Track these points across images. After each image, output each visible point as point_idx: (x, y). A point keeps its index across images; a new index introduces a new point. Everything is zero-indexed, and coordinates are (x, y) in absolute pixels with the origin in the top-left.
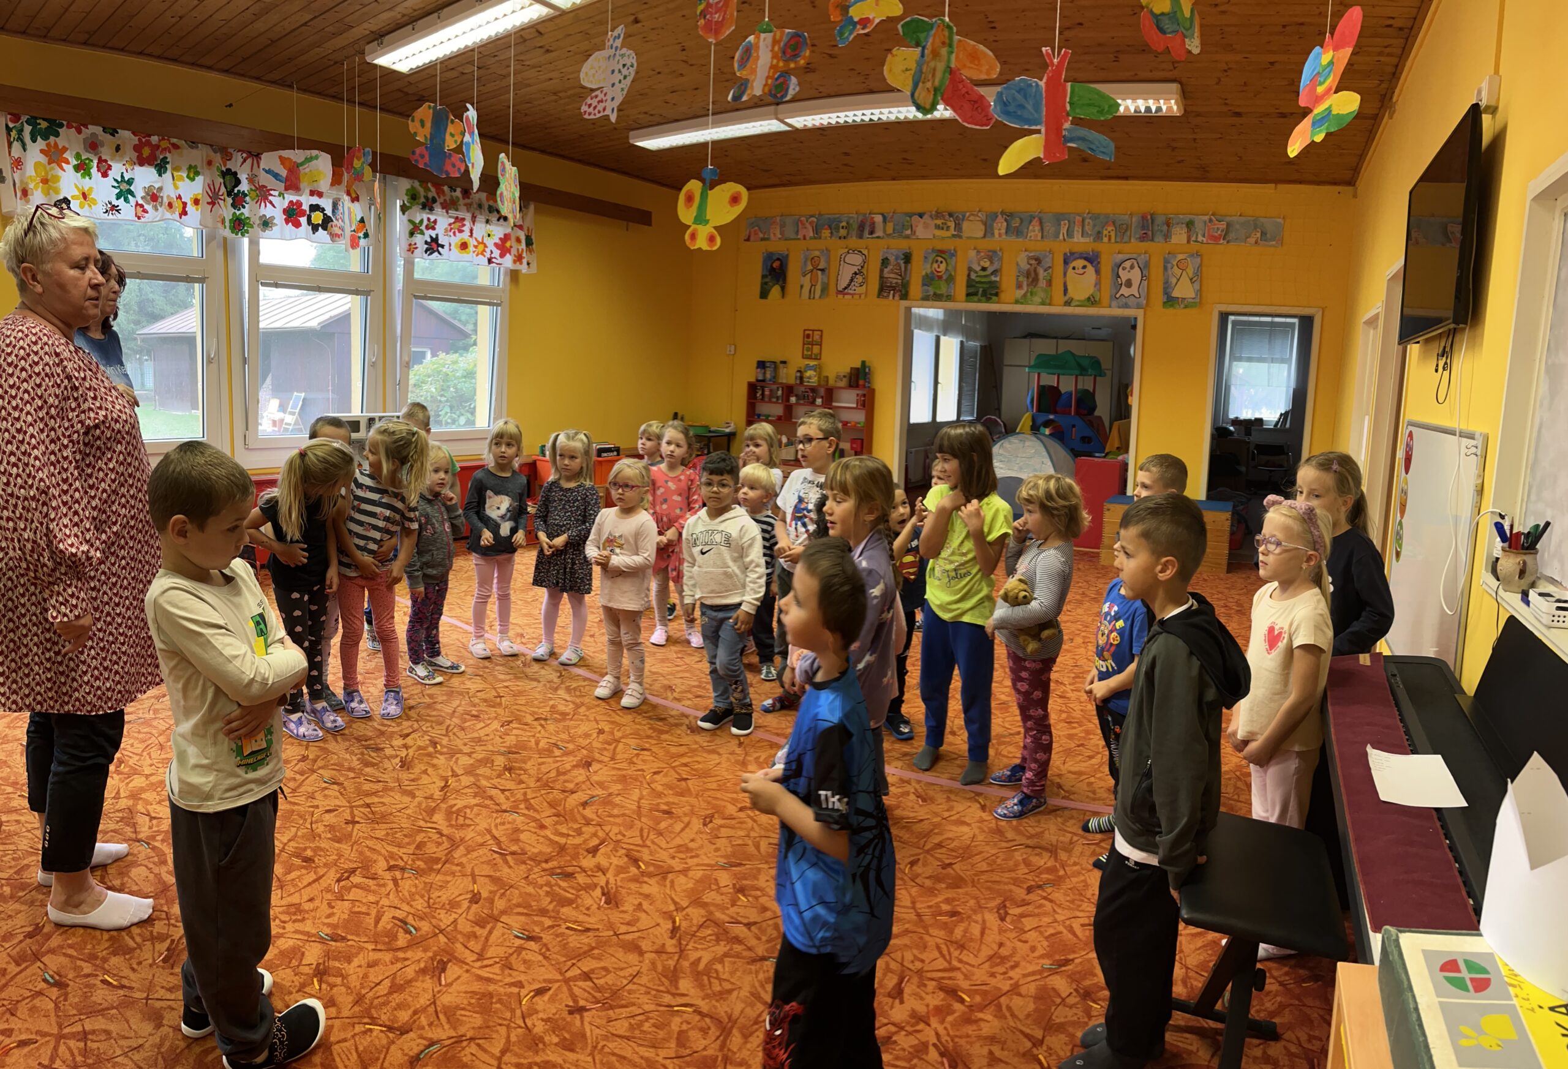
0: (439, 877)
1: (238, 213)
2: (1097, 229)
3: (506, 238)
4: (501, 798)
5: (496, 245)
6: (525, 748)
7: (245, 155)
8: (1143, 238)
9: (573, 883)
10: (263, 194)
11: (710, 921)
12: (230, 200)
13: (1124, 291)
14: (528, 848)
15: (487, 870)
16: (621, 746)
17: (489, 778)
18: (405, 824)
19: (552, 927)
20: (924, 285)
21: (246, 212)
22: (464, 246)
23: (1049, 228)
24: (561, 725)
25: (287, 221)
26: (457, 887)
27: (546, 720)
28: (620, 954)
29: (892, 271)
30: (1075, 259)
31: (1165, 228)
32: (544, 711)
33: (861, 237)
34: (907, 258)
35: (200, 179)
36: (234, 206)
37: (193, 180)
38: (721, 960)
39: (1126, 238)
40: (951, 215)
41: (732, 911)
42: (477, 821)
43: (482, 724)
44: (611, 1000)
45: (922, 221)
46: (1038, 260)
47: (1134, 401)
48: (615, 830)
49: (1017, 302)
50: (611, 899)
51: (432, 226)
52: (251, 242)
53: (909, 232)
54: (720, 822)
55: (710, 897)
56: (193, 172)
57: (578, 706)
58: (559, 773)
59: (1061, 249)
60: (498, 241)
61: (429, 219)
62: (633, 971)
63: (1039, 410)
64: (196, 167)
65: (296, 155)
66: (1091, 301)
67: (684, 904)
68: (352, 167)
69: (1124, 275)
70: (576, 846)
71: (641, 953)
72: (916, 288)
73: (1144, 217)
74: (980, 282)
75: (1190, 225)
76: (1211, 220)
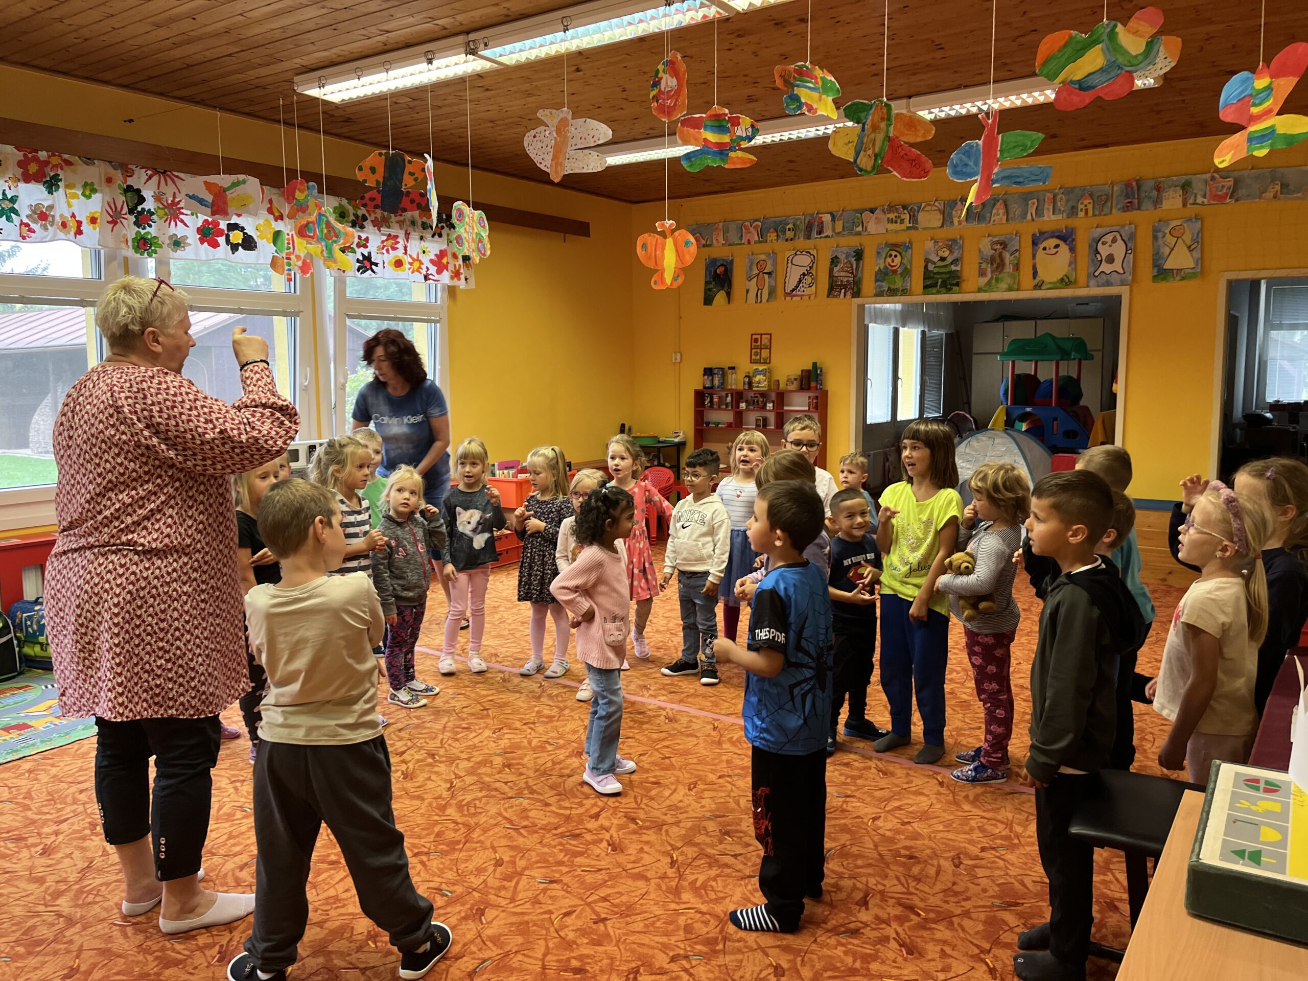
0: (462, 854)
1: (143, 232)
2: (1070, 204)
3: (442, 254)
4: (506, 789)
5: (432, 261)
7: (149, 172)
8: (1128, 208)
9: (583, 840)
10: (173, 212)
11: (702, 854)
12: (132, 218)
13: (1105, 267)
14: (537, 821)
15: (504, 842)
17: (490, 775)
18: (419, 820)
19: (569, 872)
20: (876, 281)
21: (152, 231)
22: (399, 263)
23: (1015, 209)
24: (549, 726)
25: (202, 241)
26: (480, 858)
27: (534, 723)
28: (630, 882)
29: (842, 270)
30: (1045, 239)
31: (1155, 193)
32: (532, 716)
33: (809, 237)
34: (859, 255)
35: (97, 198)
36: (137, 224)
37: (89, 197)
38: (715, 879)
39: (1106, 210)
40: (905, 207)
41: (721, 847)
42: (487, 808)
43: (474, 734)
44: (627, 911)
45: (873, 216)
46: (1004, 245)
47: (1119, 388)
49: (980, 290)
50: (616, 847)
51: (364, 243)
52: (159, 263)
53: (860, 229)
54: (702, 787)
55: (700, 839)
56: (89, 189)
57: (562, 710)
58: (554, 763)
59: (1028, 229)
60: (433, 257)
61: (360, 237)
62: (644, 891)
63: (1014, 402)
64: (92, 184)
65: (223, 180)
66: (1065, 282)
67: (679, 845)
68: (294, 198)
69: (1104, 251)
70: (580, 815)
71: (647, 880)
72: (868, 284)
73: (1128, 185)
74: (939, 273)
75: (1186, 187)
76: (1213, 178)
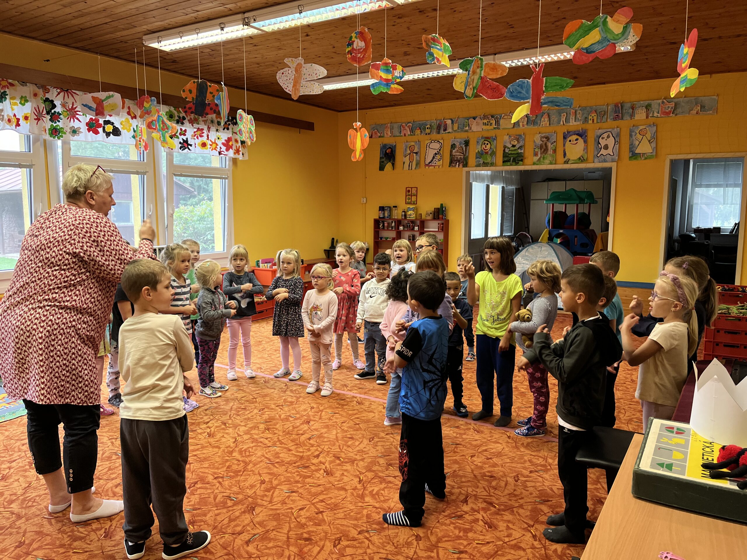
0: (242, 477)
1: (55, 125)
2: (585, 115)
3: (229, 140)
4: (266, 442)
5: (223, 144)
6: (274, 419)
7: (59, 90)
8: (615, 119)
9: (310, 470)
10: (72, 114)
12: (49, 117)
13: (603, 152)
14: (284, 459)
15: (266, 471)
16: (323, 413)
17: (257, 434)
18: (217, 459)
19: (302, 487)
20: (477, 158)
21: (60, 124)
22: (204, 145)
23: (554, 118)
24: (291, 407)
25: (89, 130)
26: (252, 479)
27: (282, 406)
28: (336, 492)
29: (457, 151)
30: (571, 136)
31: (631, 110)
32: (281, 402)
33: (439, 133)
34: (467, 143)
35: (28, 105)
36: (51, 120)
37: (24, 105)
38: (383, 490)
39: (604, 120)
40: (492, 117)
41: (387, 472)
42: (256, 452)
43: (248, 412)
44: (335, 507)
45: (475, 121)
46: (548, 138)
47: (610, 220)
48: (327, 447)
49: (534, 164)
50: (329, 473)
51: (184, 133)
52: (64, 143)
53: (467, 128)
54: (377, 440)
55: (375, 468)
56: (24, 100)
57: (298, 398)
58: (294, 428)
59: (561, 130)
60: (224, 142)
61: (181, 129)
62: (344, 496)
63: (553, 227)
64: (26, 97)
65: (102, 95)
66: (581, 160)
67: (364, 471)
68: (143, 106)
69: (603, 142)
70: (308, 456)
71: (346, 490)
72: (472, 160)
73: (616, 105)
74: (511, 154)
75: (648, 107)
76: (663, 102)
